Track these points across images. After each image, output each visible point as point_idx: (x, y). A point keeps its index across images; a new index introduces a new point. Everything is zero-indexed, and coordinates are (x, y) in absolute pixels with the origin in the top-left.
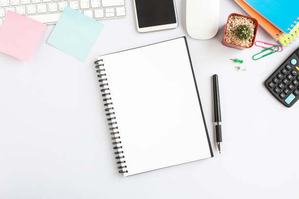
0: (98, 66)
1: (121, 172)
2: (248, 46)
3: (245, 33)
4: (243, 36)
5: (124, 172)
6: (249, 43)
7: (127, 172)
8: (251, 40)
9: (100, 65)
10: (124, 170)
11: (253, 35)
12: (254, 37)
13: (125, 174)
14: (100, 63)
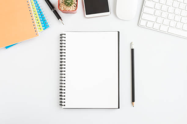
0: (61, 38)
1: (61, 105)
2: (74, 10)
3: (69, 2)
4: (68, 4)
5: (63, 105)
6: (74, 8)
7: (65, 105)
8: (76, 6)
9: (63, 37)
10: (63, 104)
11: (76, 3)
12: (77, 4)
13: (63, 107)
14: (63, 36)
